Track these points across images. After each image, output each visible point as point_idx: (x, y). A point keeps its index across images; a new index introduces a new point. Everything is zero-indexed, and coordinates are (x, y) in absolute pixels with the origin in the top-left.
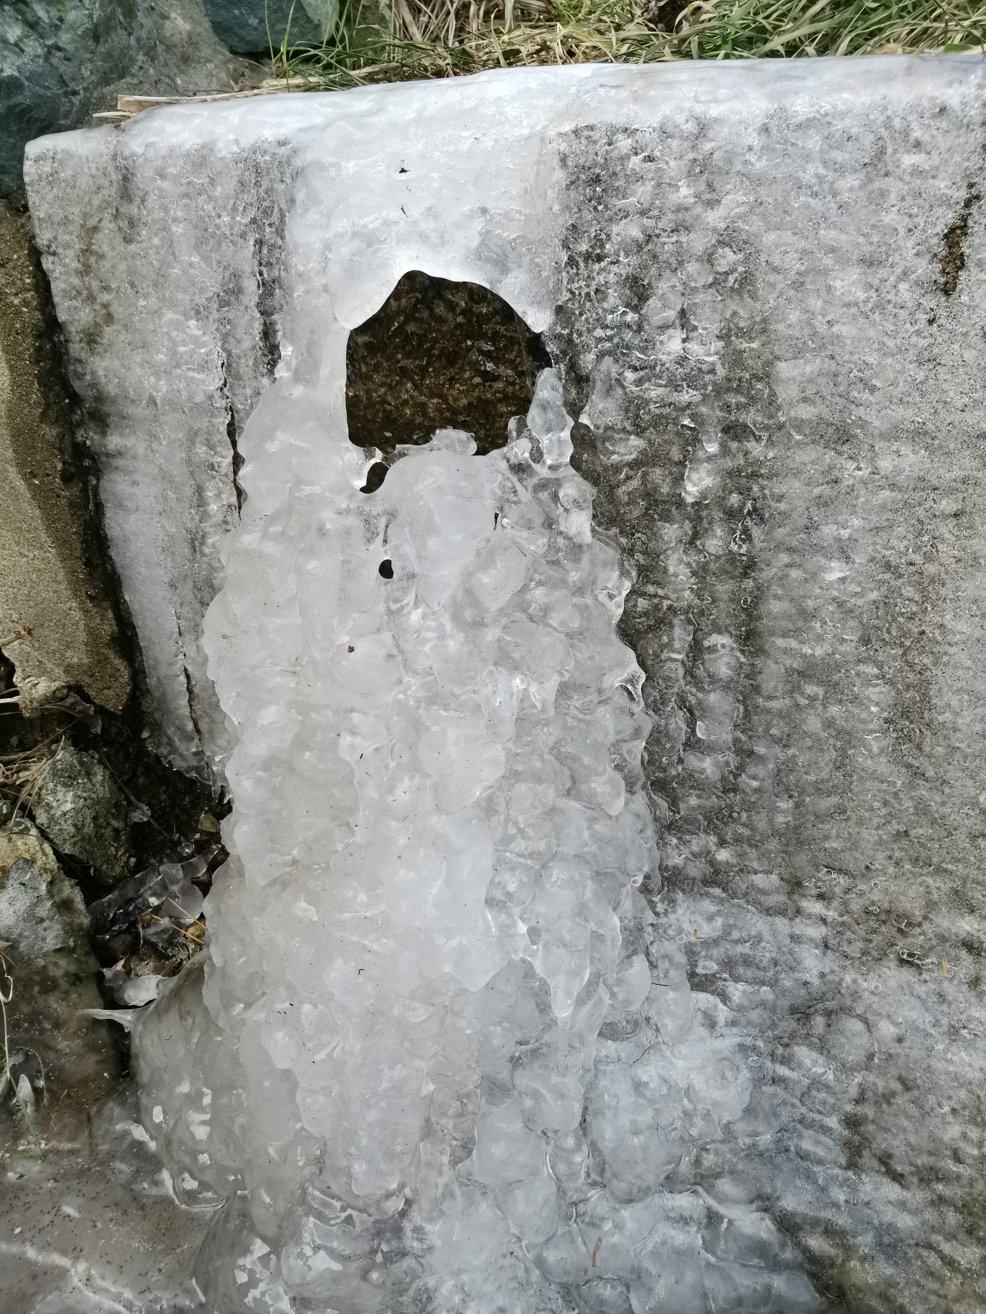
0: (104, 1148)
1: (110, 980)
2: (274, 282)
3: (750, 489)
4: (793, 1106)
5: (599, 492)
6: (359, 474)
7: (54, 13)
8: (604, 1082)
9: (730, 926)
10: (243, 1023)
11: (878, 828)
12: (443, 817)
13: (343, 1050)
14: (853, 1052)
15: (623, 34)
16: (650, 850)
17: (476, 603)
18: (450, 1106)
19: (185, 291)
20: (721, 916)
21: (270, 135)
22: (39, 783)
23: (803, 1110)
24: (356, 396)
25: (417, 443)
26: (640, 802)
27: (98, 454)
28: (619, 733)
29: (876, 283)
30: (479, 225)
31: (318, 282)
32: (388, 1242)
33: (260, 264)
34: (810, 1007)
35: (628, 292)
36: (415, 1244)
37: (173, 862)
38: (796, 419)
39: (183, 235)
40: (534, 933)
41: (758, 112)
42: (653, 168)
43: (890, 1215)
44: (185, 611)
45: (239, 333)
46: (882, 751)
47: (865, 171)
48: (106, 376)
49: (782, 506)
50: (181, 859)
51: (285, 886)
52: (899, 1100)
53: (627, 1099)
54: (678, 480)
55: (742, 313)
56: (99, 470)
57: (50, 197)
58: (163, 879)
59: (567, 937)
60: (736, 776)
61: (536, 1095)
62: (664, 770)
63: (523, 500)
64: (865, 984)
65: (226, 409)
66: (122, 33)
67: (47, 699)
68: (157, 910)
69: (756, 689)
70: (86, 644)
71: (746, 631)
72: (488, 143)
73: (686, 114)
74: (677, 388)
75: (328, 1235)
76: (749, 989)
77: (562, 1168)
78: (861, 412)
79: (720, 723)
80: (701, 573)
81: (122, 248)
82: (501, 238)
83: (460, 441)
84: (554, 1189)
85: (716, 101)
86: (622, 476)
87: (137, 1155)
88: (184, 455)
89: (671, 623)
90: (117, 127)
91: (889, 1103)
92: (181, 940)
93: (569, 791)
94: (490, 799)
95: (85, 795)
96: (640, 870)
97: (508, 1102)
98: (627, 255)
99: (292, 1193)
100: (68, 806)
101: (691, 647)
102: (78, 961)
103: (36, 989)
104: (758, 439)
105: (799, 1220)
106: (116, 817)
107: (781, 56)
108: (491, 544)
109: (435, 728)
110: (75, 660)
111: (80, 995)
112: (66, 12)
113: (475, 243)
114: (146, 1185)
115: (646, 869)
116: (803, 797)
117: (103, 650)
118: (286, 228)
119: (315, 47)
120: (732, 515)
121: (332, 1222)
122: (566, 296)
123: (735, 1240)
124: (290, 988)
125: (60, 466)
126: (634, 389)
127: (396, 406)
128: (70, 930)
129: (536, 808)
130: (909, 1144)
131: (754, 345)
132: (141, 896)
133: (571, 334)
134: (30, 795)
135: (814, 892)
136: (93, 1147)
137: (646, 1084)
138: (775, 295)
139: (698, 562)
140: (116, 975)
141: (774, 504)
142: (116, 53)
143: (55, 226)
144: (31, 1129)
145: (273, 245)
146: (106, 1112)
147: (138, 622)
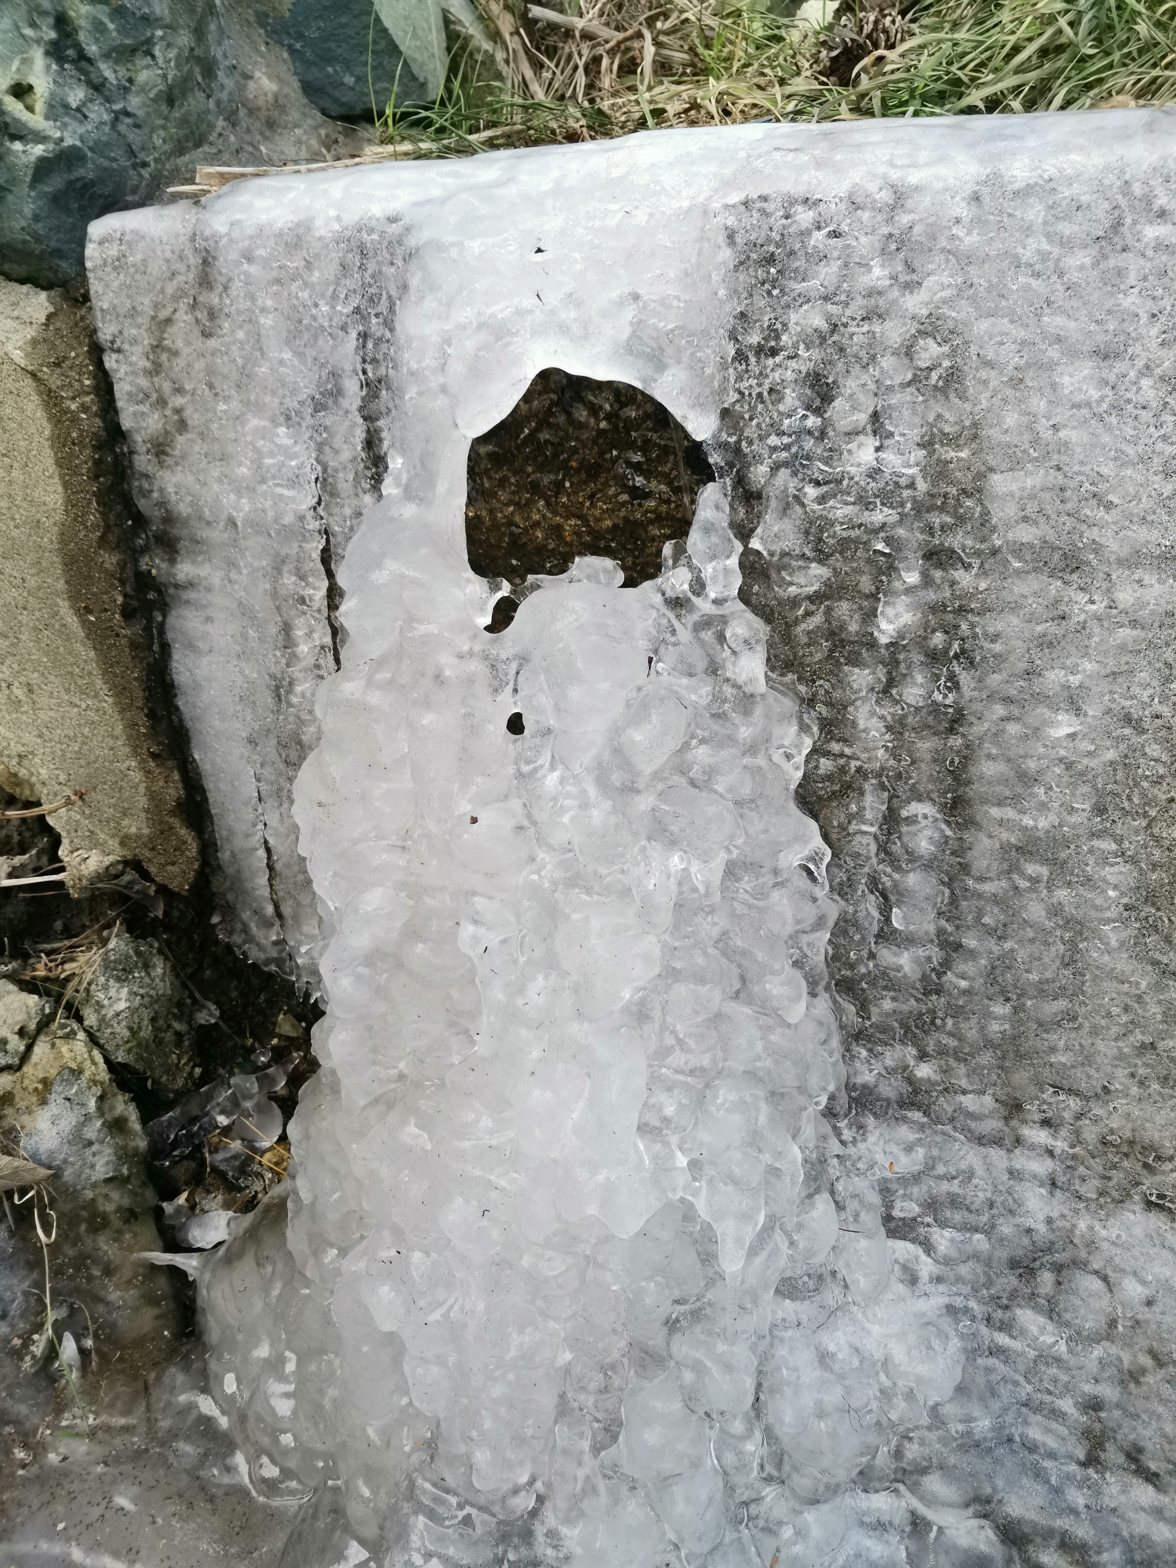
0: (165, 1424)
1: (171, 1217)
2: (380, 381)
3: (957, 627)
4: (1016, 1384)
5: (773, 630)
6: (482, 610)
7: (122, 73)
8: (782, 1352)
9: (933, 1158)
10: (338, 1272)
11: (1116, 1039)
12: (586, 1024)
13: (462, 1308)
14: (1090, 1317)
15: (788, 90)
16: (835, 1065)
17: (627, 765)
18: (591, 1380)
19: (274, 393)
20: (922, 1146)
21: (377, 210)
22: (89, 976)
23: (1029, 1388)
24: (477, 517)
25: (550, 573)
26: (823, 1003)
27: (165, 585)
28: (798, 922)
29: (1112, 378)
30: (630, 313)
31: (435, 381)
32: (516, 1548)
33: (364, 361)
34: (1034, 1260)
35: (808, 392)
36: (549, 1552)
37: (247, 1073)
38: (1015, 542)
39: (272, 328)
40: (694, 1165)
41: (968, 177)
42: (840, 245)
43: (1143, 1524)
44: (266, 772)
45: (338, 442)
46: (1122, 944)
47: (1097, 247)
48: (176, 493)
49: (997, 647)
50: (257, 1069)
51: (390, 1106)
52: (1150, 1379)
53: (810, 1374)
54: (870, 616)
55: (947, 415)
56: (166, 604)
57: (116, 284)
58: (233, 1094)
59: (737, 1171)
60: (940, 975)
61: (699, 1368)
62: (852, 967)
63: (682, 640)
64: (1104, 1233)
65: (320, 532)
66: (200, 95)
67: (99, 877)
68: (226, 1131)
69: (965, 868)
70: (147, 811)
71: (953, 798)
72: (640, 217)
73: (878, 182)
74: (868, 506)
75: (441, 1539)
76: (958, 1236)
77: (730, 1458)
78: (1094, 533)
79: (921, 910)
80: (898, 728)
81: (199, 343)
82: (656, 329)
83: (605, 570)
84: (721, 1485)
85: (914, 165)
86: (801, 612)
87: (204, 1434)
88: (268, 586)
89: (860, 789)
90: (197, 203)
91: (1138, 1382)
92: (256, 1168)
93: (737, 993)
94: (642, 1003)
95: (142, 991)
96: (824, 1089)
97: (662, 1376)
98: (808, 349)
99: (397, 1485)
100: (122, 1005)
101: (884, 817)
102: (133, 1193)
103: (83, 1227)
104: (967, 567)
105: (1026, 1530)
106: (178, 1018)
107: (980, 112)
108: (643, 694)
109: (575, 916)
110: (133, 830)
111: (135, 1235)
112: (137, 71)
113: (625, 334)
114: (215, 1472)
115: (831, 1088)
116: (1023, 1000)
117: (167, 818)
118: (396, 319)
119: (426, 109)
120: (934, 657)
121: (447, 1523)
122: (733, 397)
123: (947, 1553)
124: (398, 1232)
125: (120, 600)
126: (816, 507)
127: (525, 529)
128: (124, 1155)
129: (697, 1013)
130: (1165, 1436)
131: (963, 455)
132: (207, 1114)
133: (739, 442)
134: (77, 991)
135: (1037, 1117)
136: (151, 1423)
137: (833, 1355)
138: (988, 394)
139: (893, 715)
140: (179, 1210)
141: (987, 645)
142: (193, 119)
143: (121, 319)
144: (77, 1399)
145: (380, 339)
146: (166, 1380)
147: (209, 785)
